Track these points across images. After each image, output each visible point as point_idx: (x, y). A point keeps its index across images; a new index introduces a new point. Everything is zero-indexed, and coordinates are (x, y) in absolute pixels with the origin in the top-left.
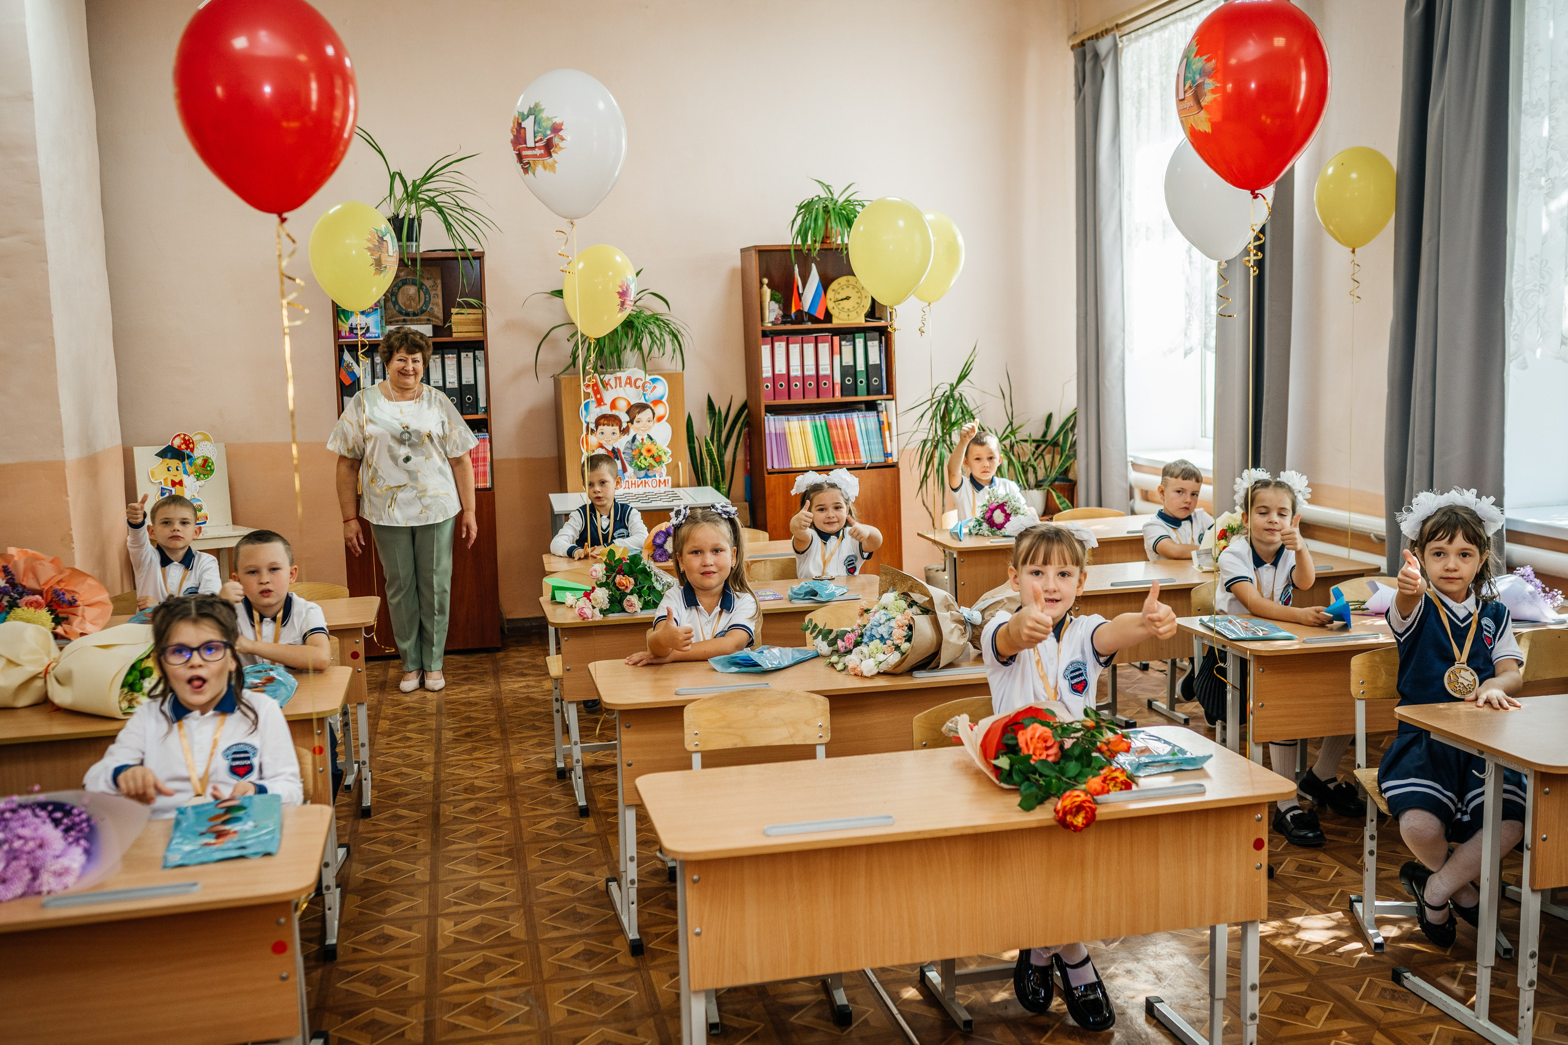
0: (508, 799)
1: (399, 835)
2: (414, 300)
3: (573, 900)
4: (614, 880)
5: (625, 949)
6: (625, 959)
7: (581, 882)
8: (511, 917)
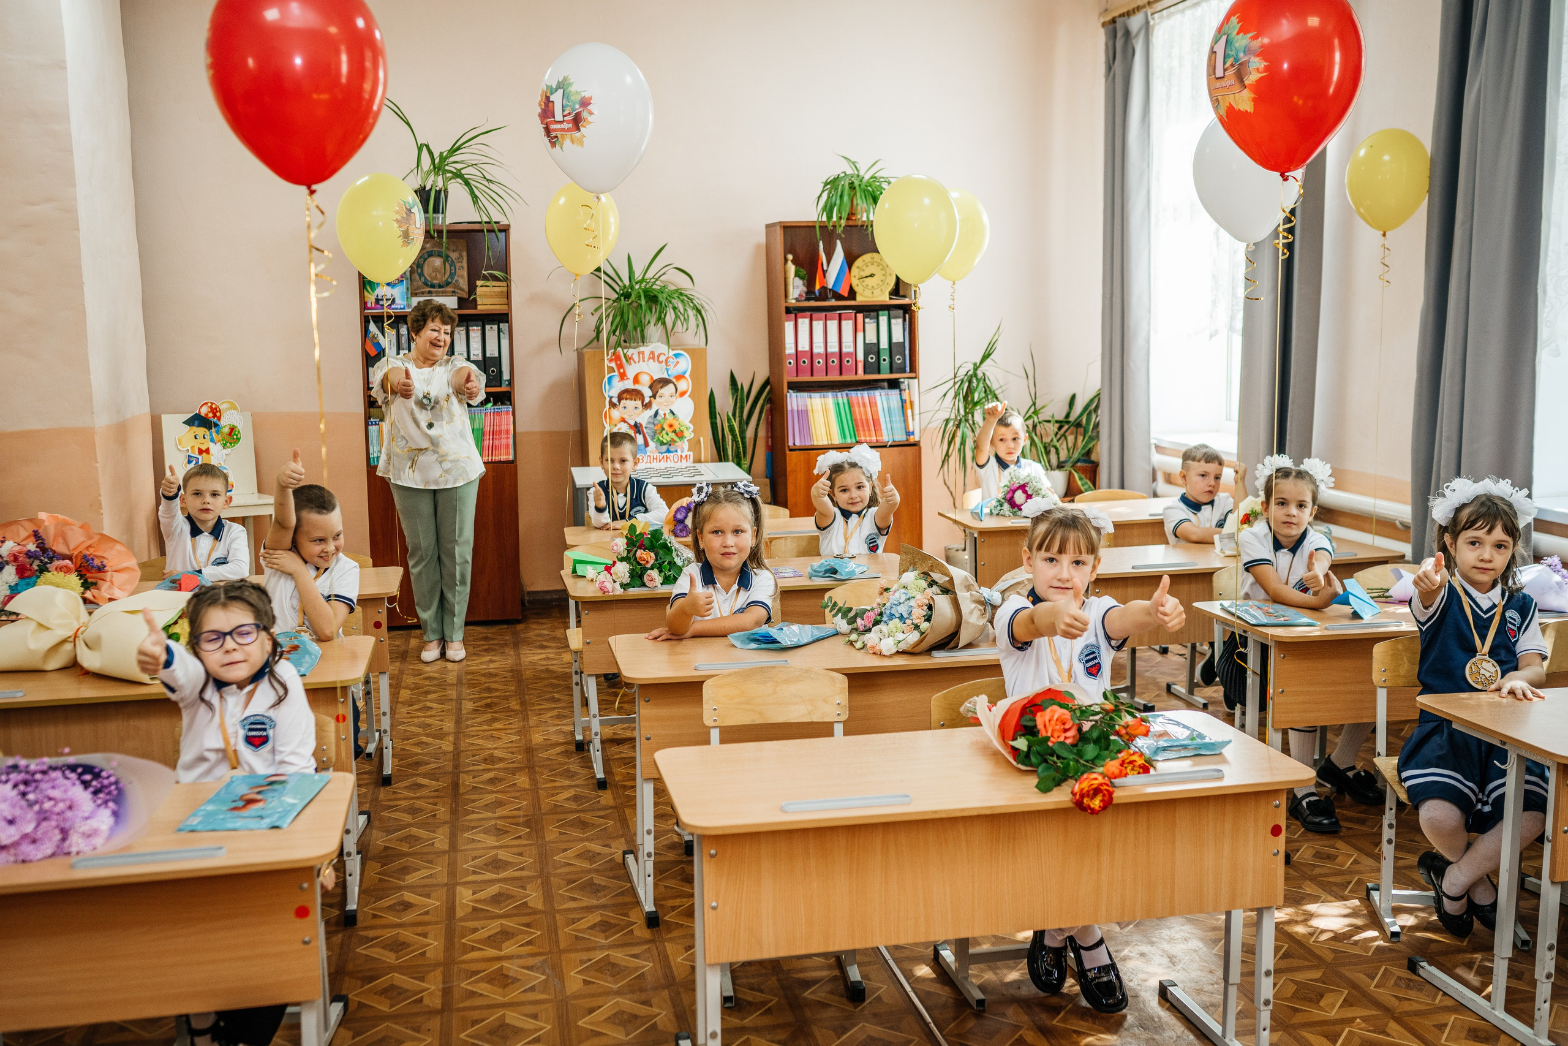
0: (527, 771)
1: (419, 803)
2: (439, 272)
3: (590, 871)
4: (631, 852)
5: (641, 921)
6: (641, 931)
7: (599, 854)
8: (528, 887)
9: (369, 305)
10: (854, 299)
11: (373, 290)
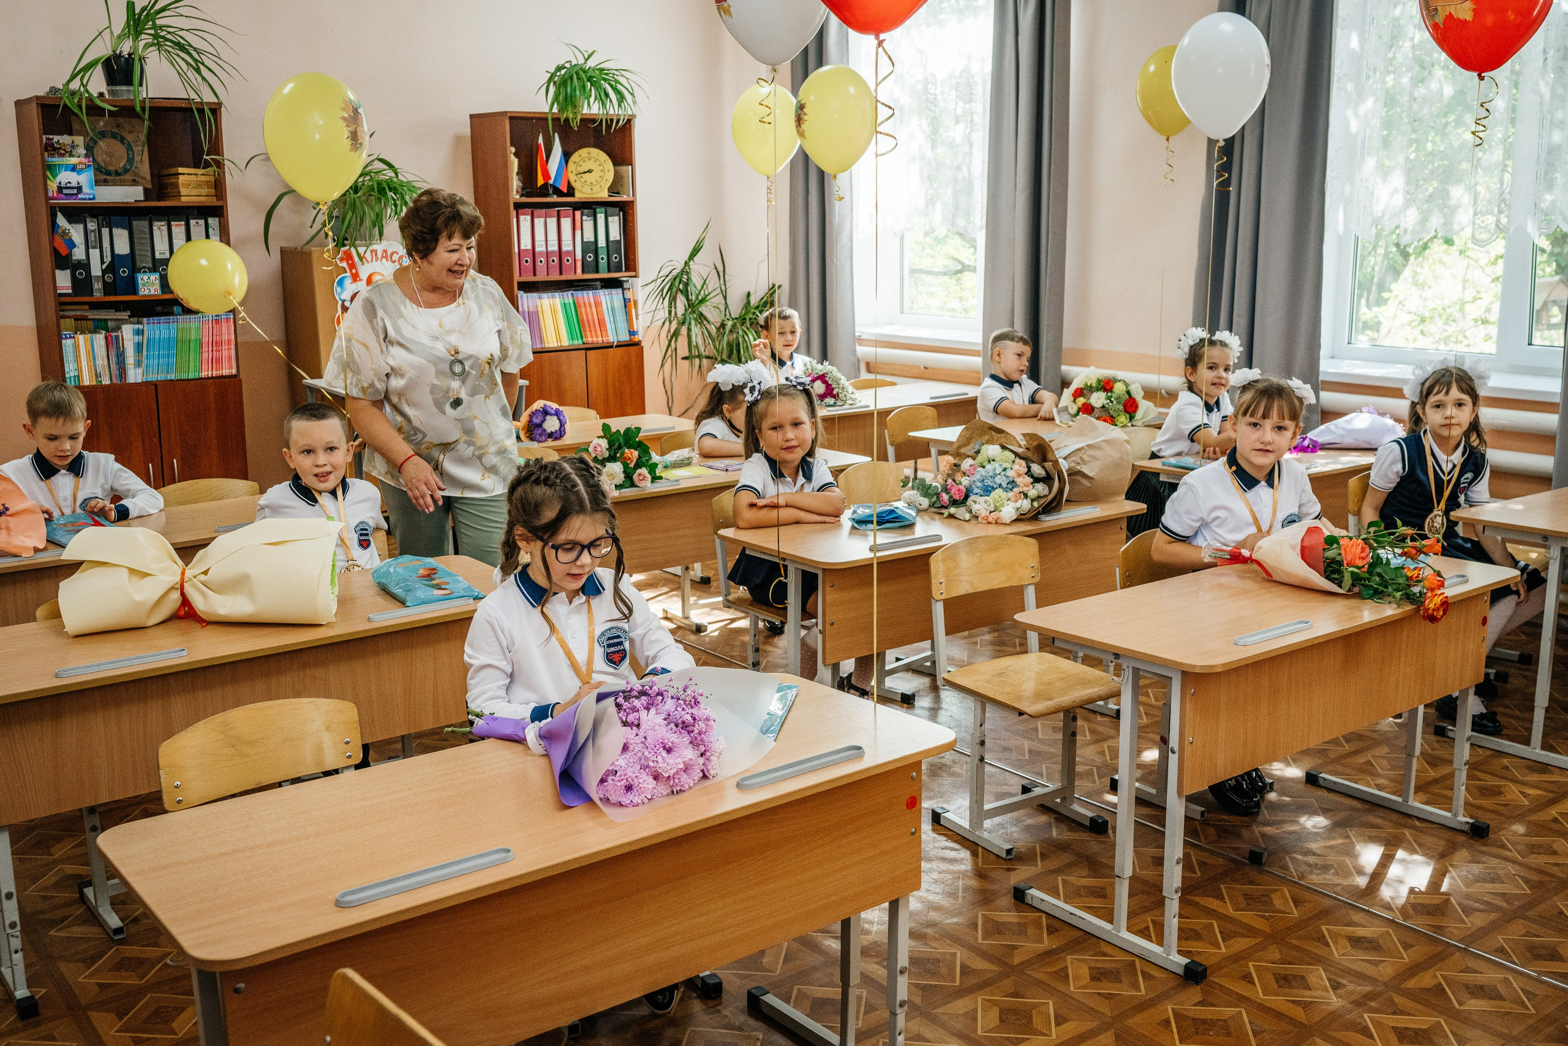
9: (50, 194)
10: (573, 195)
11: (54, 176)
